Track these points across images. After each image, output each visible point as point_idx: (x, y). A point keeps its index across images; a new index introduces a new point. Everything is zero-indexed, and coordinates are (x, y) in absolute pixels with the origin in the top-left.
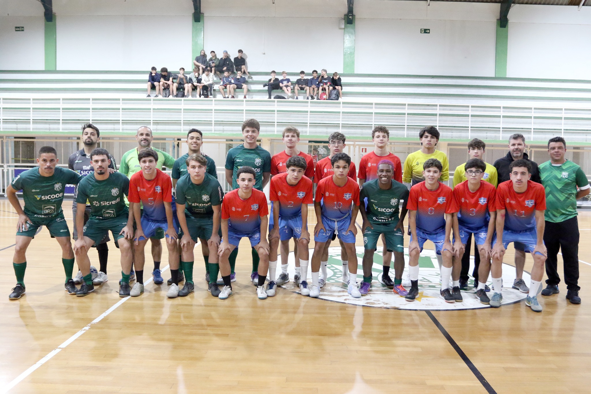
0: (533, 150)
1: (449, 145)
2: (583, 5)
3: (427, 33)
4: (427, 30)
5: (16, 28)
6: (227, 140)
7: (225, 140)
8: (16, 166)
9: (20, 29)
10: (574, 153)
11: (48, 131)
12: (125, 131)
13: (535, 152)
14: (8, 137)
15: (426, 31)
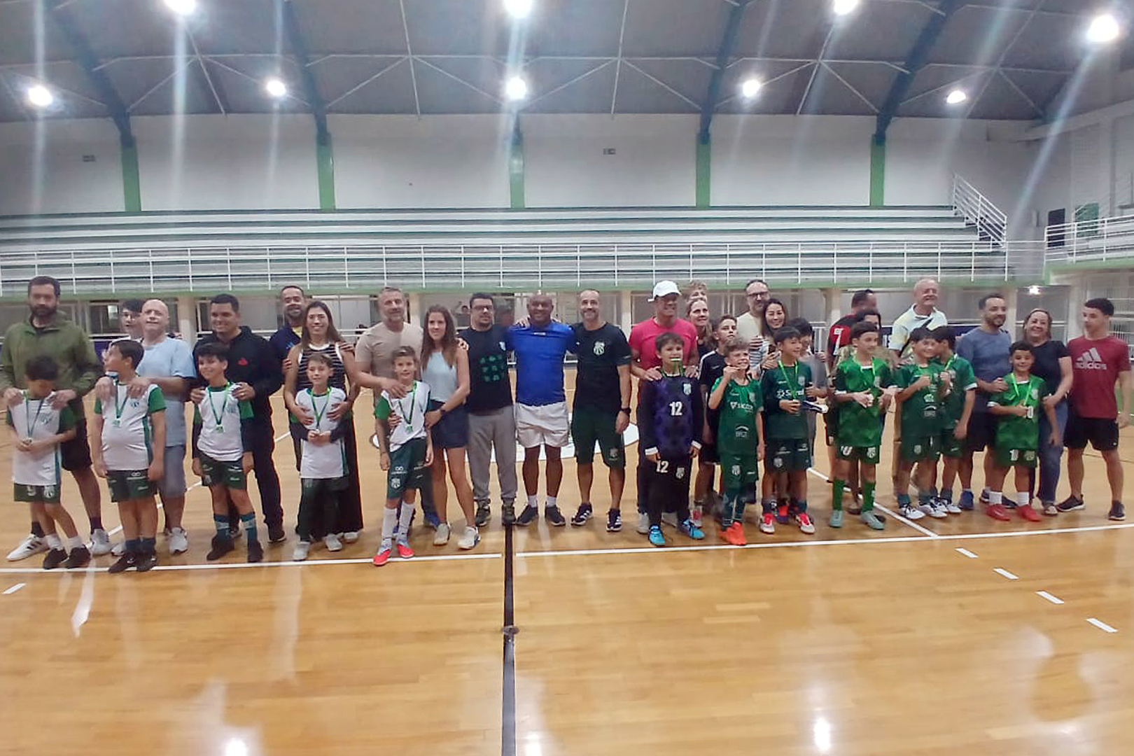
0: (734, 294)
1: (632, 292)
2: (800, 113)
3: (612, 154)
4: (612, 150)
5: (85, 157)
6: (371, 296)
7: (368, 296)
8: (94, 338)
9: (89, 159)
10: (793, 296)
11: (135, 292)
12: (236, 289)
13: (737, 297)
14: (83, 301)
15: (610, 152)
